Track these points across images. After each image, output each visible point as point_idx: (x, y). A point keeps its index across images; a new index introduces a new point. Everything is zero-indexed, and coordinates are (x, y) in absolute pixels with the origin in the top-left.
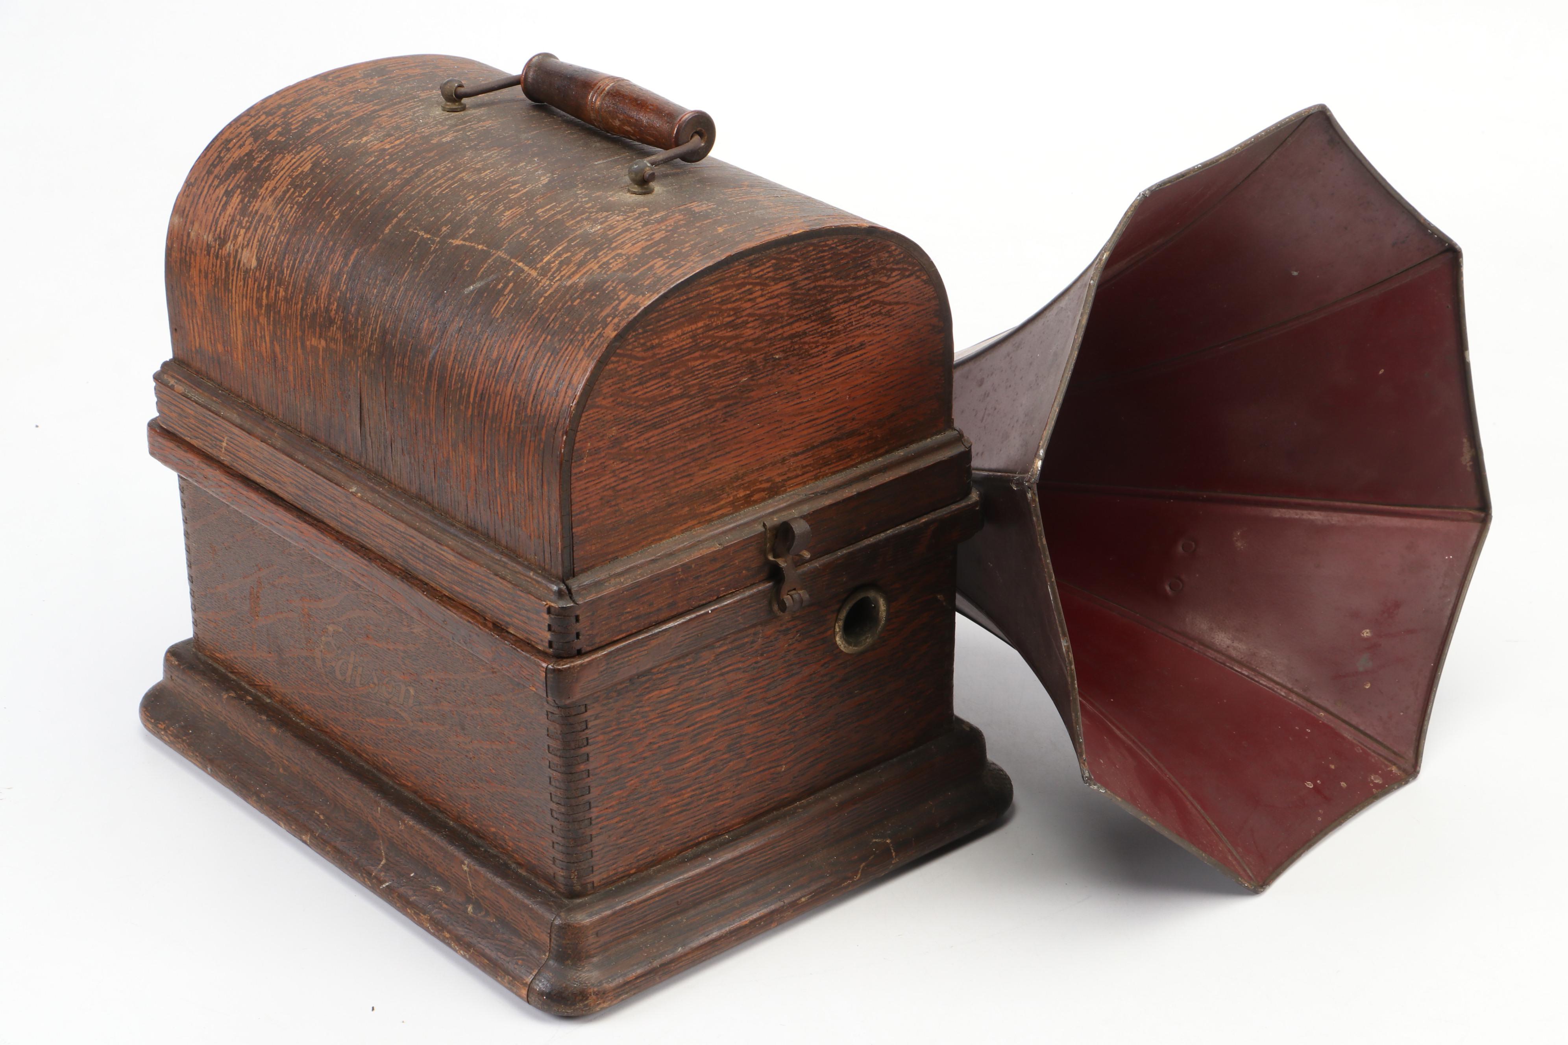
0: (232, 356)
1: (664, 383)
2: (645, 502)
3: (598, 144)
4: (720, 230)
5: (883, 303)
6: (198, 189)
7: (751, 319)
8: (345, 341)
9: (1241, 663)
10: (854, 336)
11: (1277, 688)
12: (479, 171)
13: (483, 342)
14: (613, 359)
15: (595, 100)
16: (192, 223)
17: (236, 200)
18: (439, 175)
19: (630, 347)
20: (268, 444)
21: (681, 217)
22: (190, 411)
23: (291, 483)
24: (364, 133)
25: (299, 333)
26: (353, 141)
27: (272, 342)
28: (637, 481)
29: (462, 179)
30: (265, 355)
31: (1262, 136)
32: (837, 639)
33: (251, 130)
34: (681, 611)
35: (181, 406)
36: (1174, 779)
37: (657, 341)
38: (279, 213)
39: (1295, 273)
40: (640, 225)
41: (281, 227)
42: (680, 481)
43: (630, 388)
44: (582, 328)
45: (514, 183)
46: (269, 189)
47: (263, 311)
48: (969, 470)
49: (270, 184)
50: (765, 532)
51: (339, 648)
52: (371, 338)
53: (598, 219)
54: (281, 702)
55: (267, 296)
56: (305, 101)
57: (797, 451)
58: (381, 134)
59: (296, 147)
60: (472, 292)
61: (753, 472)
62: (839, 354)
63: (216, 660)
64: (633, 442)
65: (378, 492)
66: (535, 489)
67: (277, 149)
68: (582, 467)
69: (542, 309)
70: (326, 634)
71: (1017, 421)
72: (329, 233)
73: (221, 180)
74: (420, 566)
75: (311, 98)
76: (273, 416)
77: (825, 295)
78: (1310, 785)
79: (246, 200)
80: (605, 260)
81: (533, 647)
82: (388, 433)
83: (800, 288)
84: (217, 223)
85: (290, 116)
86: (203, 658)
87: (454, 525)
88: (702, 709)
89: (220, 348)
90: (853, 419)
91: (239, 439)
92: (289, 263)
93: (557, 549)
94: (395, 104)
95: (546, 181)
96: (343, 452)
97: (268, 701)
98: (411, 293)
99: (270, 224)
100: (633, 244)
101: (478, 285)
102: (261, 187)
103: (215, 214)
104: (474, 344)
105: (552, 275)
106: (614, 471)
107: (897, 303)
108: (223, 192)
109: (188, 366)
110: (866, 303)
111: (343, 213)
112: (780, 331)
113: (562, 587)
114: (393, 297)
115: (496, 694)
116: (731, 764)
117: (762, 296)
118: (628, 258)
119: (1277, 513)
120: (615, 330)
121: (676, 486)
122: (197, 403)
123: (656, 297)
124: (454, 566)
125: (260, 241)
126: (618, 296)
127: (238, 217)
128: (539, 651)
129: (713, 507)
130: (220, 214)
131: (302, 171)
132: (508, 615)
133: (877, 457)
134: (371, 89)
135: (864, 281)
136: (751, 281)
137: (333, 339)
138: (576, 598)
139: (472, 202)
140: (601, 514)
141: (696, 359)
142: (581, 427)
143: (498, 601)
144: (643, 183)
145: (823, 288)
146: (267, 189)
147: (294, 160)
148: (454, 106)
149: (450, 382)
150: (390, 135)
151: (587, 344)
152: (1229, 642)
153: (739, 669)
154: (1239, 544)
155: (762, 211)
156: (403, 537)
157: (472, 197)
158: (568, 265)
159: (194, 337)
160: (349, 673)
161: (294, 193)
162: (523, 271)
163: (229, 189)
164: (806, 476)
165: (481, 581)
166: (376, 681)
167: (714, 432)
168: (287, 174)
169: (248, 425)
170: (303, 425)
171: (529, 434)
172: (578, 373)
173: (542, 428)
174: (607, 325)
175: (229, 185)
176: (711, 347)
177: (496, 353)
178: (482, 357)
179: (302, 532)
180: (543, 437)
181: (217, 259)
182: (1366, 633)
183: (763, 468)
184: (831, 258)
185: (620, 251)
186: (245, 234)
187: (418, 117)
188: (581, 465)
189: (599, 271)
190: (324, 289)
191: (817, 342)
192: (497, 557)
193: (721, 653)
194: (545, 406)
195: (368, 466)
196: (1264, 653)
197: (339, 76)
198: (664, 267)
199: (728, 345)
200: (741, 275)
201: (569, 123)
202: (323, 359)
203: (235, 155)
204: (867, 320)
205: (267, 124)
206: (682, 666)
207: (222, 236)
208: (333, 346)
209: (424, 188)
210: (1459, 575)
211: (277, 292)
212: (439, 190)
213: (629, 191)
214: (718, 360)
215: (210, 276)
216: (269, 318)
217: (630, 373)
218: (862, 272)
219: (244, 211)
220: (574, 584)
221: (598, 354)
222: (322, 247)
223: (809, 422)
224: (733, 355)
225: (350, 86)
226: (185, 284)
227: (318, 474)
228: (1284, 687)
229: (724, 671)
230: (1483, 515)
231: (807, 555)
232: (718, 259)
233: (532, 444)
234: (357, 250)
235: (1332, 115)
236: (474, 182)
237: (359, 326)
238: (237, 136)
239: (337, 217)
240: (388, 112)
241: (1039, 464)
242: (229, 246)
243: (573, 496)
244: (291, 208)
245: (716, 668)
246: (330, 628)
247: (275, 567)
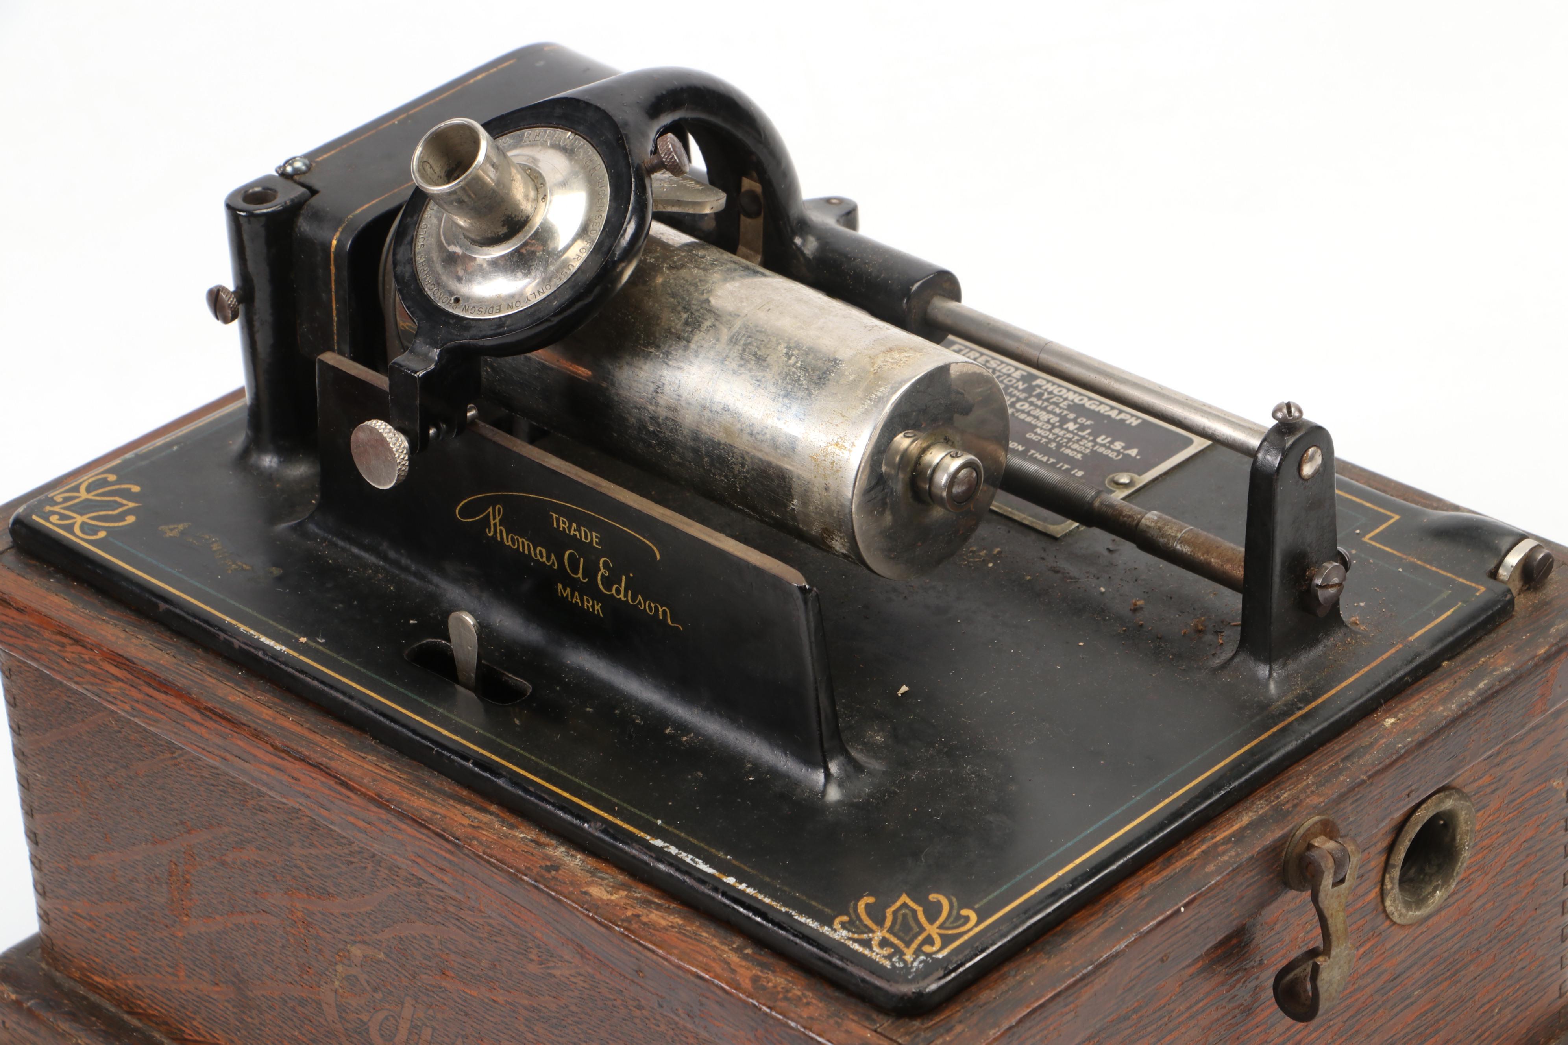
32: (1388, 903)
51: (375, 990)
63: (94, 987)
70: (346, 961)
86: (68, 984)
160: (402, 1036)
179: (296, 779)
246: (357, 951)
247: (226, 829)
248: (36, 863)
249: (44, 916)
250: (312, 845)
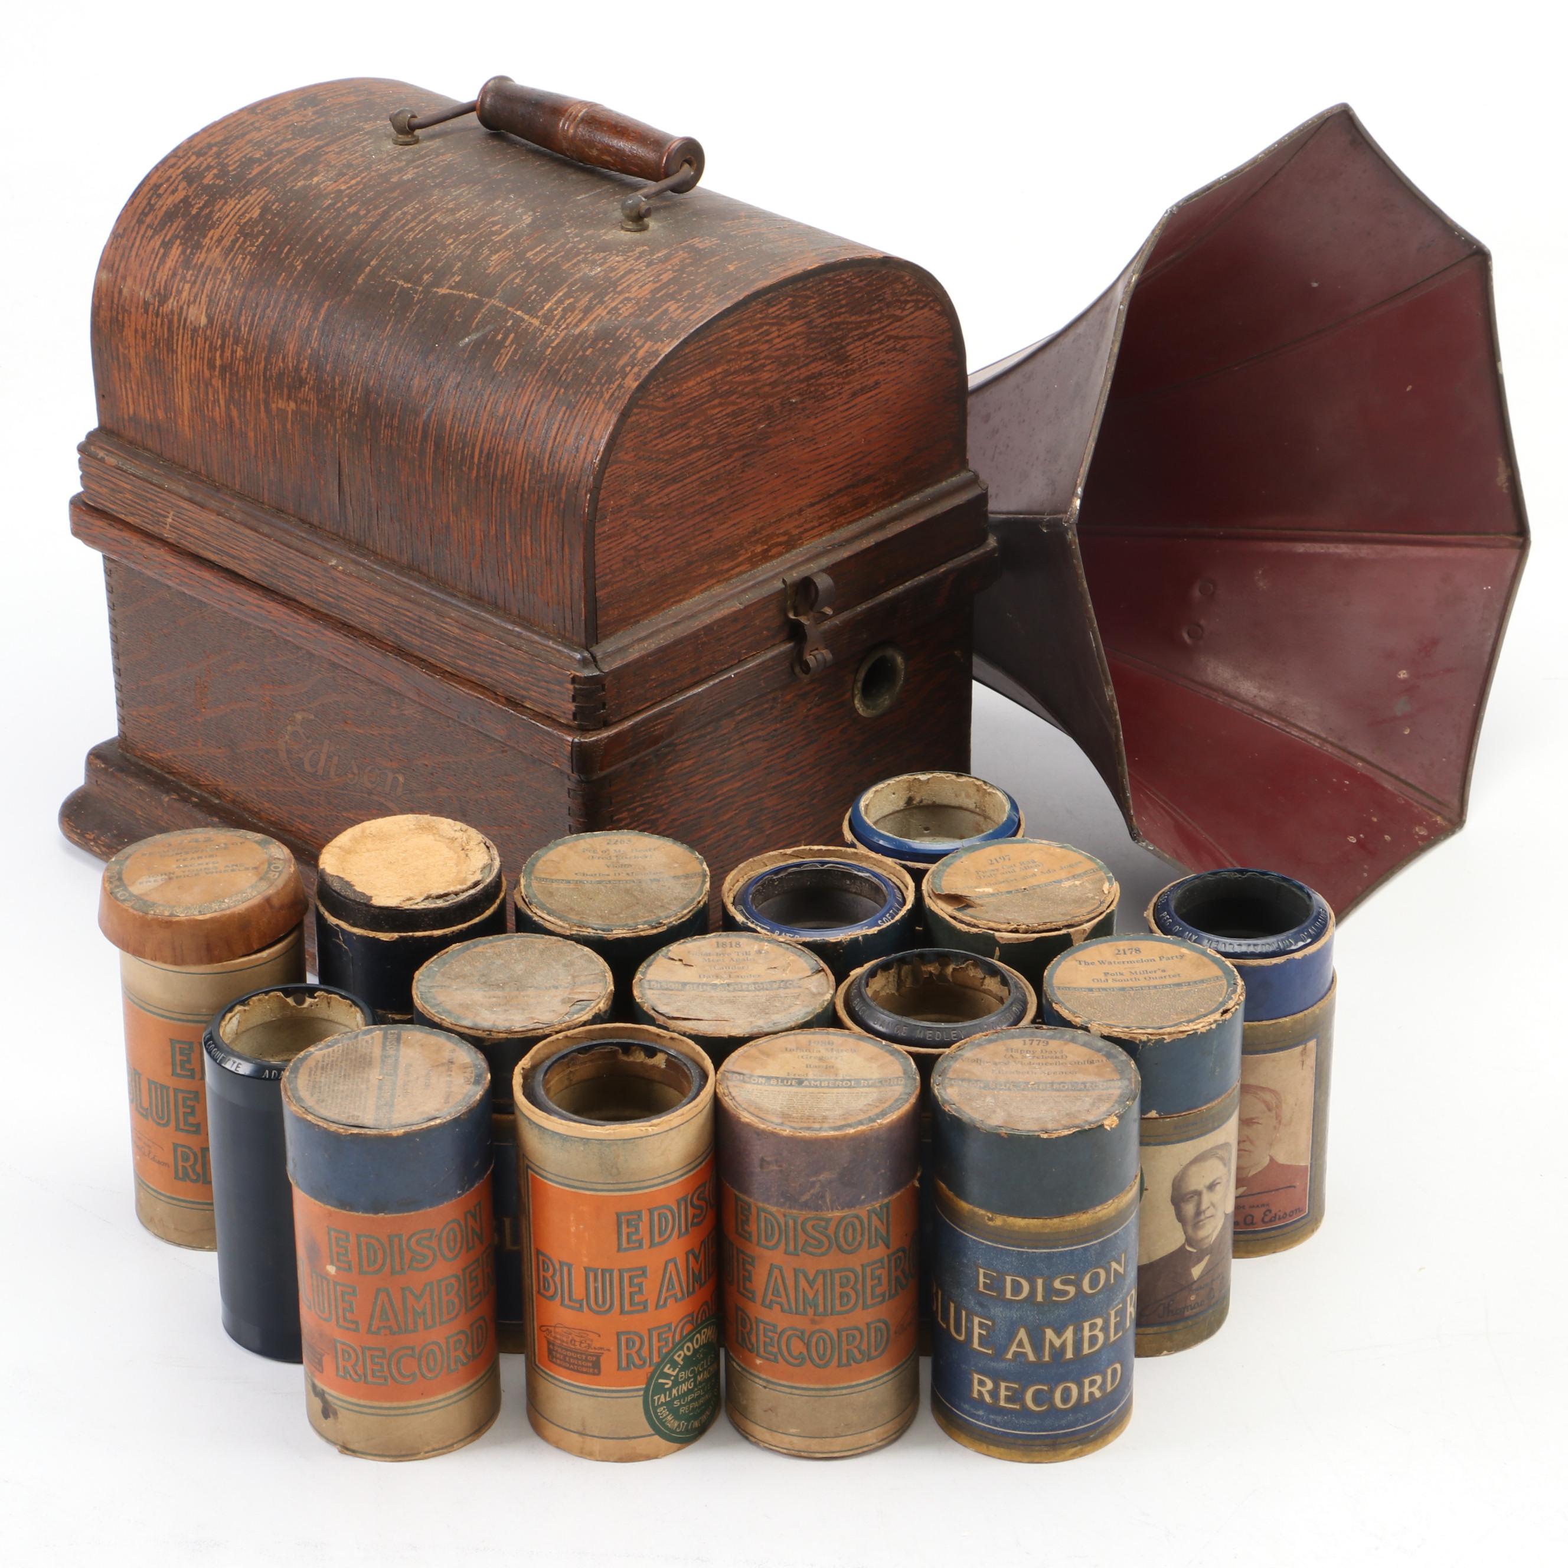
0: (176, 424)
1: (684, 434)
2: (666, 562)
3: (574, 176)
4: (731, 268)
5: (897, 338)
6: (128, 240)
7: (769, 362)
8: (319, 402)
9: (1269, 714)
10: (869, 375)
11: (1310, 738)
12: (452, 211)
13: (486, 397)
14: (635, 411)
15: (565, 126)
16: (124, 278)
17: (176, 251)
18: (409, 217)
19: (651, 397)
20: (226, 517)
21: (686, 255)
22: (126, 486)
23: (256, 559)
24: (314, 173)
25: (262, 396)
26: (303, 182)
27: (227, 407)
28: (658, 539)
29: (435, 221)
30: (218, 420)
31: (1285, 141)
32: (856, 702)
33: (182, 172)
34: (703, 676)
35: (114, 480)
36: (1211, 840)
37: (677, 390)
38: (230, 264)
39: (1315, 285)
40: (642, 266)
41: (234, 280)
42: (699, 538)
43: (651, 441)
44: (599, 379)
45: (494, 224)
46: (215, 239)
47: (217, 373)
48: (985, 514)
49: (216, 233)
50: (785, 589)
51: (308, 738)
52: (352, 398)
53: (596, 261)
54: (233, 801)
55: (221, 356)
56: (237, 138)
57: (813, 500)
58: (333, 173)
59: (239, 190)
60: (468, 344)
61: (770, 525)
62: (854, 395)
63: (149, 760)
64: (653, 498)
65: (363, 565)
66: (554, 552)
67: (216, 194)
68: (604, 528)
69: (551, 361)
70: (293, 723)
71: (1037, 458)
72: (292, 285)
73: (155, 230)
74: (417, 642)
75: (243, 135)
76: (227, 487)
77: (840, 333)
78: (1353, 840)
79: (189, 251)
80: (613, 305)
81: (554, 720)
82: (373, 499)
83: (816, 326)
84: (155, 278)
85: (224, 156)
86: (134, 759)
87: (455, 596)
88: (723, 782)
89: (161, 415)
90: (869, 464)
91: (189, 514)
92: (246, 320)
93: (581, 614)
94: (340, 138)
95: (529, 220)
96: (316, 523)
97: (217, 801)
98: (396, 348)
99: (220, 277)
100: (641, 287)
101: (474, 337)
102: (205, 237)
103: (151, 268)
104: (475, 400)
105: (557, 324)
106: (636, 530)
107: (912, 337)
108: (159, 243)
109: (119, 435)
110: (881, 338)
111: (306, 264)
112: (796, 373)
113: (586, 654)
114: (375, 353)
115: (506, 775)
116: (751, 840)
117: (779, 336)
118: (638, 303)
119: (1301, 548)
120: (636, 380)
121: (696, 544)
122: (134, 475)
123: (676, 343)
124: (457, 639)
125: (209, 297)
126: (635, 344)
127: (180, 271)
128: (561, 724)
129: (732, 564)
130: (158, 268)
131: (251, 218)
132: (524, 689)
133: (892, 504)
134: (308, 122)
135: (878, 315)
136: (768, 321)
137: (307, 402)
138: (600, 665)
139: (452, 246)
140: (623, 576)
141: (714, 407)
142: (604, 484)
143: (512, 674)
144: (638, 219)
145: (838, 324)
146: (212, 239)
147: (239, 206)
148: (408, 140)
149: (450, 442)
150: (344, 175)
151: (607, 396)
152: (1255, 691)
153: (758, 737)
154: (1261, 584)
155: (770, 245)
156: (396, 611)
157: (451, 241)
158: (573, 312)
159: (128, 403)
160: (322, 763)
161: (244, 242)
162: (523, 320)
163: (167, 239)
164: (821, 527)
165: (492, 653)
166: (356, 771)
167: (733, 484)
168: (233, 221)
169: (199, 498)
170: (266, 495)
171: (546, 494)
172: (599, 427)
173: (562, 487)
174: (626, 375)
175: (166, 236)
176: (729, 393)
177: (502, 409)
178: (486, 414)
180: (563, 497)
181: (157, 317)
182: (1403, 675)
183: (780, 520)
184: (846, 293)
185: (627, 295)
186: (191, 289)
187: (368, 152)
188: (605, 524)
189: (608, 316)
190: (291, 346)
191: (832, 383)
192: (510, 627)
193: (741, 721)
194: (564, 463)
195: (347, 537)
196: (1295, 701)
197: (268, 108)
198: (679, 311)
199: (746, 390)
200: (759, 316)
201: (535, 153)
202: (292, 423)
203: (169, 202)
204: (883, 356)
205: (200, 165)
206: (704, 736)
207: (162, 291)
208: (304, 408)
209: (395, 233)
210: (1498, 606)
211: (233, 352)
212: (412, 235)
213: (622, 228)
214: (735, 408)
215: (148, 336)
216: (224, 380)
217: (651, 425)
218: (877, 306)
219: (187, 263)
220: (599, 651)
221: (620, 406)
222: (286, 300)
223: (825, 468)
224: (750, 401)
225: (284, 119)
226: (117, 345)
227: (289, 547)
228: (1317, 736)
229: (744, 740)
230: (1521, 540)
231: (828, 611)
232: (736, 300)
233: (550, 504)
234: (327, 303)
235: (1354, 114)
236: (449, 224)
237: (337, 386)
238: (167, 180)
239: (299, 268)
240: (334, 148)
241: (1077, 503)
242: (171, 304)
243: (597, 558)
244: (244, 259)
245: (736, 737)
246: (299, 716)
247: (229, 653)
248: (119, 687)
249: (122, 720)
250: (277, 656)
